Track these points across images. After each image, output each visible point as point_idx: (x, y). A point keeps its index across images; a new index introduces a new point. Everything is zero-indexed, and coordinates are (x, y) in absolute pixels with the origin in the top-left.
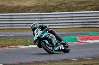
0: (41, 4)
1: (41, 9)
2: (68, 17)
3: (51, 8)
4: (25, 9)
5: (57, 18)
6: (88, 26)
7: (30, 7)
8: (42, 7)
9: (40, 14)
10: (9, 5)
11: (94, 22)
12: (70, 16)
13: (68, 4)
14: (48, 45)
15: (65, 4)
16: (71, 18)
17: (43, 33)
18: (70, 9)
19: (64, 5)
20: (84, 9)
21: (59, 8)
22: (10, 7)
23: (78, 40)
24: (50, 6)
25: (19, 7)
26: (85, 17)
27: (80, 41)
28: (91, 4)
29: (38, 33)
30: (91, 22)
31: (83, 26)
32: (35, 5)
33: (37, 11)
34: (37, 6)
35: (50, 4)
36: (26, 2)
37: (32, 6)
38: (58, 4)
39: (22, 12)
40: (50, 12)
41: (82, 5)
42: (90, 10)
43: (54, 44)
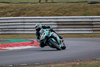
6: (8, 32)
11: (13, 28)
20: (4, 15)
26: (4, 23)
28: (11, 9)
29: (45, 32)
30: (11, 28)
31: (3, 32)
41: (2, 11)
42: (10, 16)
43: (59, 42)
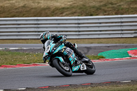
0: (78, 4)
1: (78, 11)
2: (116, 23)
3: (93, 10)
4: (57, 11)
5: (100, 23)
7: (63, 8)
8: (81, 8)
9: (76, 17)
10: (35, 5)
12: (119, 20)
13: (116, 4)
14: (63, 64)
15: (112, 4)
16: (119, 24)
17: (56, 47)
18: (118, 11)
19: (111, 6)
21: (104, 10)
22: (35, 8)
23: (130, 55)
24: (91, 7)
25: (48, 8)
27: (133, 56)
29: (50, 46)
32: (71, 5)
33: (73, 14)
34: (73, 7)
35: (92, 4)
36: (57, 2)
37: (66, 6)
38: (102, 4)
39: (53, 16)
40: (91, 15)
